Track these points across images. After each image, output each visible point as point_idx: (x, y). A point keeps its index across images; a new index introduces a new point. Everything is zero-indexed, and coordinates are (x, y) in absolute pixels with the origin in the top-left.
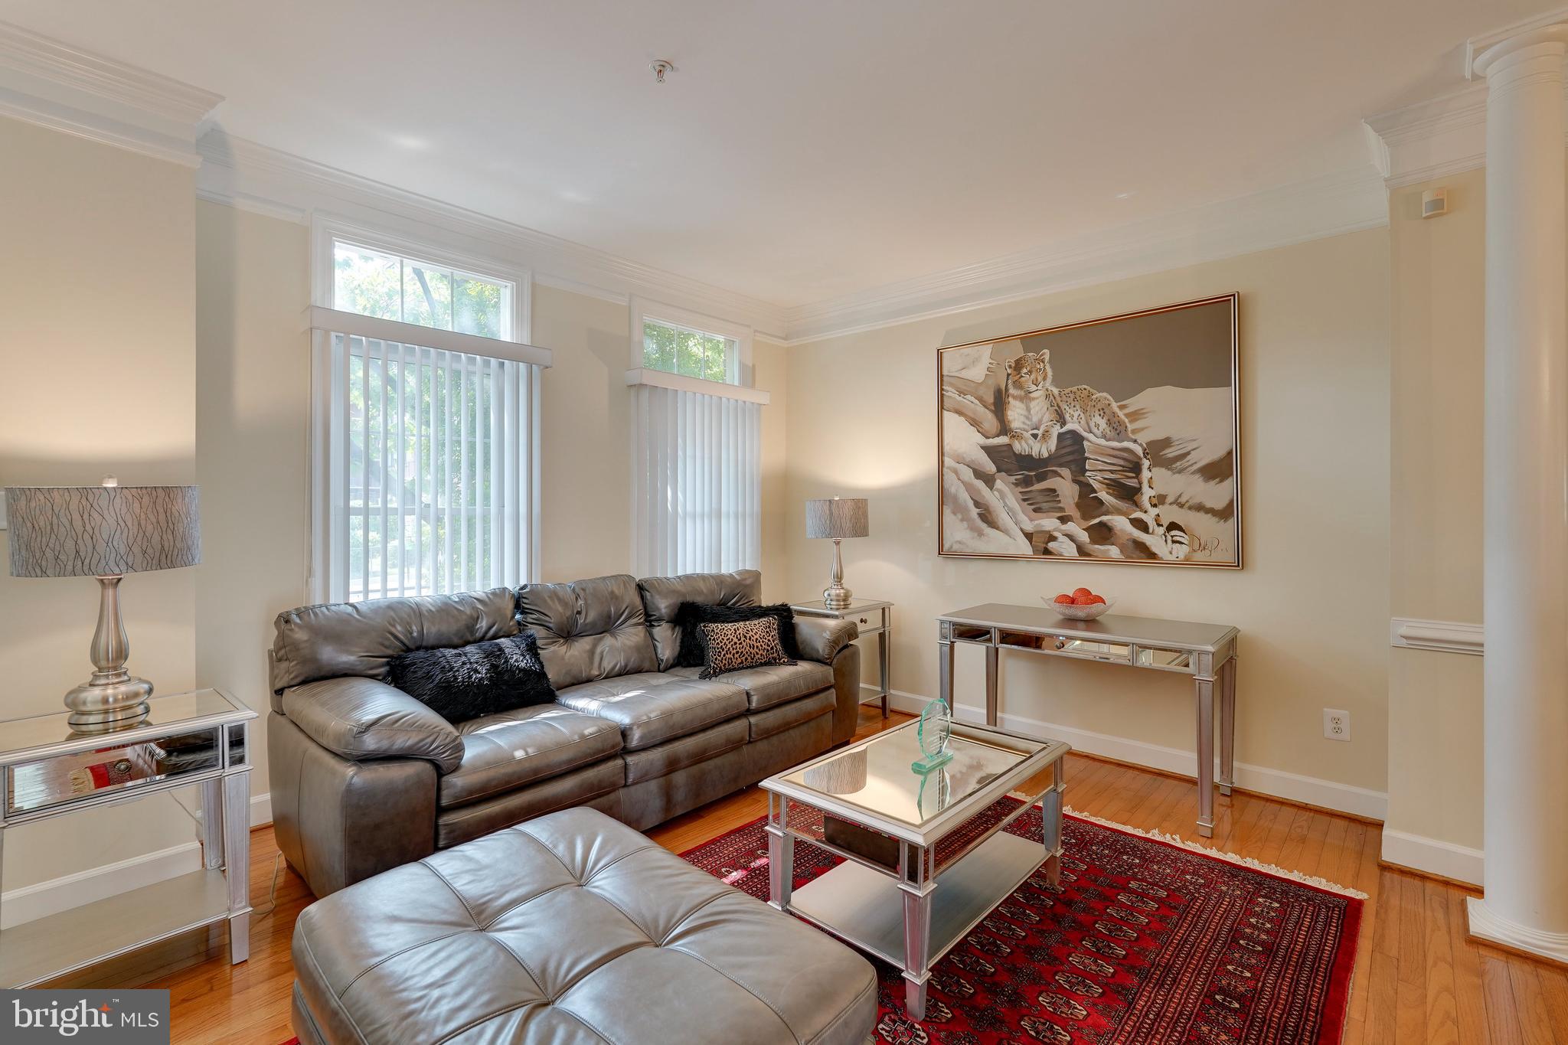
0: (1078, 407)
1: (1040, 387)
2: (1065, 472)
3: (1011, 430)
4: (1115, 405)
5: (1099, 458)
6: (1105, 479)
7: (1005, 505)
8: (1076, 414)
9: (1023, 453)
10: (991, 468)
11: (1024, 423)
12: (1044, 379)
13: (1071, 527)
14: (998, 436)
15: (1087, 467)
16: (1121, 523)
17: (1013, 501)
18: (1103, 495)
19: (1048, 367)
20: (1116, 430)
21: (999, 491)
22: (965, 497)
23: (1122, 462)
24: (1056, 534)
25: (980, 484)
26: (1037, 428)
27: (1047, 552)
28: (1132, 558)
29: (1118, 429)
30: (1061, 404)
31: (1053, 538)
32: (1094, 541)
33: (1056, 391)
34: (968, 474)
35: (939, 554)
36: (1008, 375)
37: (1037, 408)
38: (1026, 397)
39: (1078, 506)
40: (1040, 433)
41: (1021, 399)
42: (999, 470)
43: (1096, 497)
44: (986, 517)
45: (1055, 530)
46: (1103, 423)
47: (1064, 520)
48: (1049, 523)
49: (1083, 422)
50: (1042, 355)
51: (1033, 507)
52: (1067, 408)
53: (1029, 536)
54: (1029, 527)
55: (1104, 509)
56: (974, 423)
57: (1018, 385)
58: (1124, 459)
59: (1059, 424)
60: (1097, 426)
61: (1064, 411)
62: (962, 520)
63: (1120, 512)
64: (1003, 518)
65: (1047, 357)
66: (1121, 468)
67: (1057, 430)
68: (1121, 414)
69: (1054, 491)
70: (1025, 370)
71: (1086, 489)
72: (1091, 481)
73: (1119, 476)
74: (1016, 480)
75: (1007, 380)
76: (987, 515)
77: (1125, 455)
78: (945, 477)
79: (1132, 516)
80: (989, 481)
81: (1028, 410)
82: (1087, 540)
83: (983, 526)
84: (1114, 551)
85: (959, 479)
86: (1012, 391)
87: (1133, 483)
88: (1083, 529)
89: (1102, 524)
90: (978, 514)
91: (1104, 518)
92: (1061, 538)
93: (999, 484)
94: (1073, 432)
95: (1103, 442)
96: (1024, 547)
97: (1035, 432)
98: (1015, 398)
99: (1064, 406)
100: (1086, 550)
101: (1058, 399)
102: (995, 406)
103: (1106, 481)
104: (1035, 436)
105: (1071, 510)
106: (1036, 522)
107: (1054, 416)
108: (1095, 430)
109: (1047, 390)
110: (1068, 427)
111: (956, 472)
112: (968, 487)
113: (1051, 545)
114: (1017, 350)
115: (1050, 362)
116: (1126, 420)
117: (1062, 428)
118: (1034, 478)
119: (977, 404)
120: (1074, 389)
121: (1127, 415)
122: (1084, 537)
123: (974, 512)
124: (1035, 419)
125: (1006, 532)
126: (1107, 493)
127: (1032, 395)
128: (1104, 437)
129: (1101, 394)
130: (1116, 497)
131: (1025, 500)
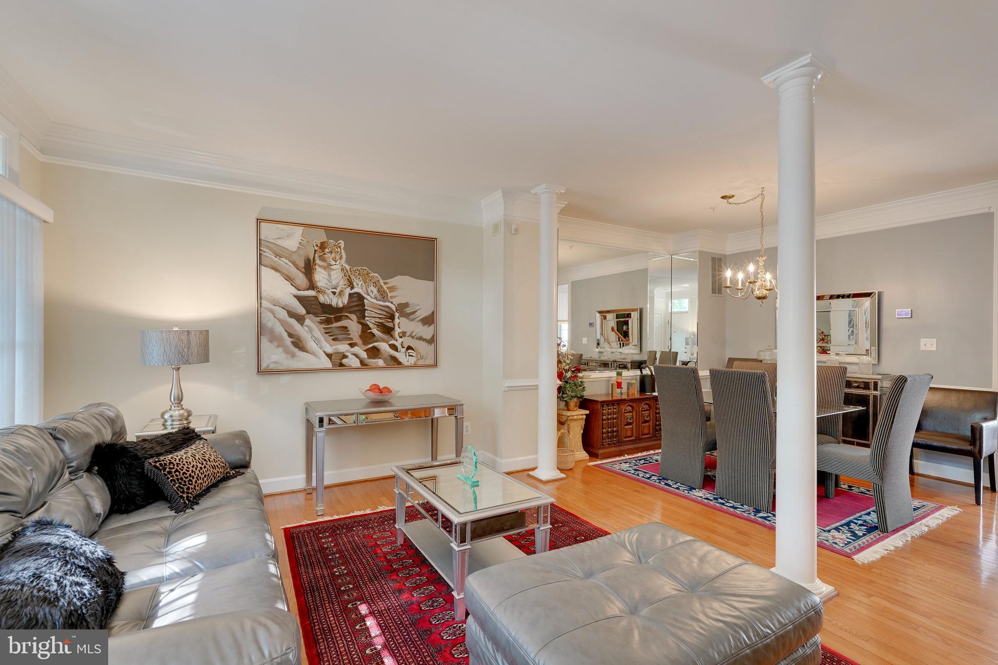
0: (361, 279)
1: (337, 263)
2: (353, 317)
3: (317, 287)
4: (382, 282)
5: (373, 310)
6: (376, 322)
7: (313, 336)
8: (360, 283)
9: (326, 303)
10: (302, 311)
11: (326, 284)
12: (341, 258)
13: (356, 349)
14: (307, 290)
15: (366, 315)
16: (384, 347)
17: (318, 332)
18: (375, 331)
19: (343, 251)
20: (382, 295)
21: (307, 326)
22: (280, 330)
23: (385, 313)
24: (347, 354)
25: (293, 322)
26: (335, 288)
27: (341, 365)
28: (390, 365)
29: (383, 295)
30: (351, 276)
31: (345, 357)
32: (370, 357)
33: (348, 267)
34: (283, 314)
35: (256, 372)
36: (316, 251)
37: (336, 276)
38: (328, 267)
39: (361, 337)
40: (337, 291)
41: (325, 268)
42: (308, 313)
43: (371, 332)
44: (298, 344)
45: (347, 351)
46: (375, 290)
47: (352, 345)
48: (343, 347)
49: (364, 288)
50: (339, 243)
51: (332, 337)
52: (355, 279)
53: (329, 356)
54: (330, 350)
55: (375, 338)
56: (288, 278)
57: (322, 258)
58: (387, 312)
59: (349, 288)
60: (372, 292)
61: (353, 281)
62: (278, 347)
63: (383, 340)
64: (311, 344)
65: (342, 245)
66: (385, 317)
67: (348, 291)
68: (385, 287)
69: (346, 328)
70: (327, 250)
71: (365, 327)
72: (368, 323)
73: (383, 321)
74: (320, 320)
75: (315, 254)
76: (299, 342)
77: (387, 310)
78: (263, 315)
79: (390, 343)
80: (300, 319)
81: (330, 276)
82: (366, 357)
83: (296, 350)
84: (380, 362)
85: (275, 317)
86: (318, 261)
87: (390, 325)
88: (364, 351)
89: (374, 347)
90: (291, 342)
91: (375, 344)
92: (351, 356)
93: (308, 322)
94: (358, 294)
95: (375, 301)
96: (328, 364)
97: (334, 290)
98: (320, 266)
99: (353, 277)
100: (365, 363)
101: (350, 273)
102: (305, 270)
103: (377, 323)
104: (334, 293)
105: (357, 340)
106: (334, 347)
107: (346, 282)
108: (371, 294)
109: (342, 265)
110: (355, 290)
111: (272, 312)
112: (283, 323)
113: (344, 361)
114: (321, 236)
115: (344, 249)
116: (388, 291)
117: (351, 290)
118: (333, 319)
119: (290, 266)
120: (359, 268)
121: (388, 288)
122: (364, 355)
123: (288, 341)
124: (334, 282)
125: (313, 354)
126: (377, 330)
127: (332, 267)
128: (376, 298)
129: (374, 274)
130: (382, 332)
131: (327, 333)
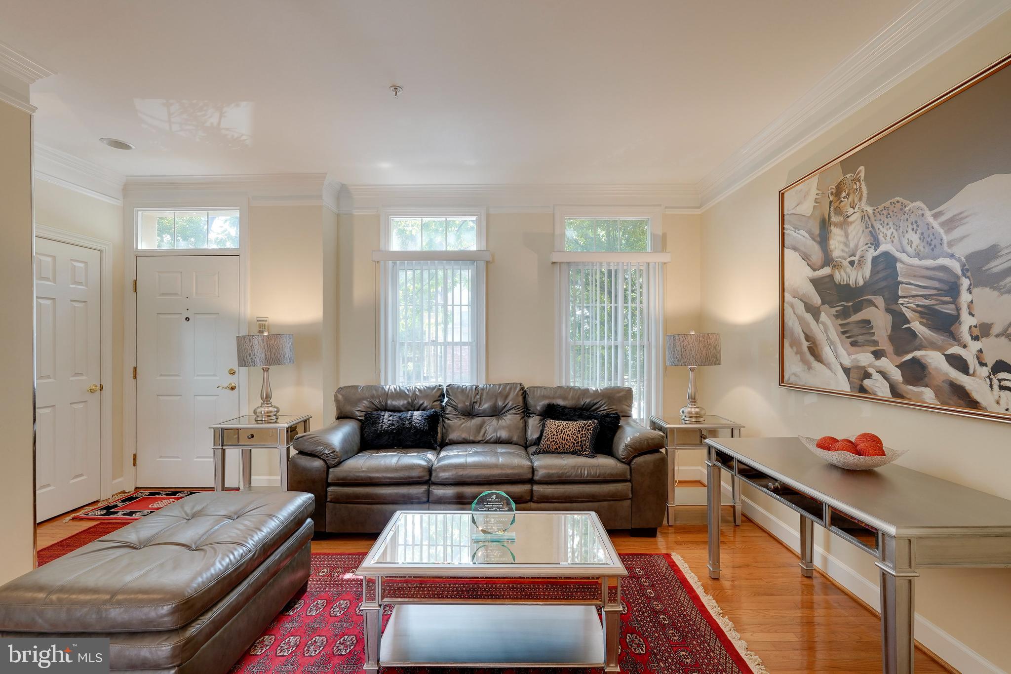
0: (891, 224)
1: (856, 209)
2: (879, 301)
3: (832, 260)
4: (928, 214)
5: (912, 282)
6: (918, 306)
7: (828, 338)
8: (889, 233)
9: (842, 283)
10: (817, 300)
11: (843, 251)
12: (860, 200)
13: (885, 363)
14: (822, 267)
15: (900, 293)
16: (935, 360)
17: (834, 335)
18: (917, 326)
19: (863, 183)
20: (930, 245)
21: (824, 324)
22: (798, 330)
23: (936, 284)
24: (871, 370)
25: (809, 317)
26: (854, 255)
27: (862, 390)
28: (948, 405)
29: (932, 244)
30: (875, 224)
31: (868, 375)
32: (908, 380)
33: (870, 210)
34: (800, 308)
35: (780, 385)
36: (831, 202)
37: (854, 233)
38: (845, 223)
39: (891, 338)
40: (856, 259)
41: (840, 225)
42: (823, 303)
43: (909, 328)
44: (814, 350)
45: (870, 365)
46: (915, 238)
47: (878, 354)
48: (865, 358)
49: (896, 240)
50: (858, 174)
51: (850, 340)
52: (881, 227)
53: (847, 371)
54: (847, 362)
55: (917, 342)
56: (806, 257)
57: (839, 211)
58: (940, 280)
59: (873, 247)
60: (910, 243)
61: (878, 232)
62: (797, 353)
63: (934, 346)
64: (827, 352)
65: (862, 175)
66: (934, 292)
67: (871, 253)
68: (935, 224)
69: (868, 322)
70: (844, 194)
71: (899, 319)
72: (904, 310)
73: (933, 302)
74: (837, 311)
75: (830, 208)
76: (815, 348)
77: (940, 275)
78: (786, 312)
79: (949, 352)
80: (815, 313)
81: (847, 236)
82: (900, 379)
83: (811, 359)
84: (928, 395)
85: (795, 313)
86: (834, 219)
87: (949, 309)
88: (896, 366)
89: (915, 361)
90: (808, 347)
91: (918, 354)
92: (876, 376)
93: (823, 317)
94: (886, 254)
95: (915, 261)
96: (843, 384)
97: (852, 258)
98: (836, 225)
99: (877, 225)
100: (899, 391)
101: (873, 218)
102: (820, 236)
103: (919, 309)
104: (852, 263)
105: (885, 345)
106: (853, 357)
107: (869, 239)
108: (908, 249)
109: (862, 211)
110: (883, 248)
111: (792, 306)
112: (801, 320)
113: (867, 383)
114: (837, 176)
115: (865, 180)
116: (941, 231)
117: (876, 250)
118: (851, 309)
119: (807, 238)
120: (887, 204)
121: (942, 225)
122: (897, 375)
123: (805, 344)
124: (852, 245)
125: (828, 365)
126: (921, 323)
127: (850, 219)
128: (918, 255)
129: (914, 204)
130: (930, 328)
131: (843, 333)
